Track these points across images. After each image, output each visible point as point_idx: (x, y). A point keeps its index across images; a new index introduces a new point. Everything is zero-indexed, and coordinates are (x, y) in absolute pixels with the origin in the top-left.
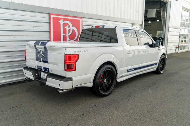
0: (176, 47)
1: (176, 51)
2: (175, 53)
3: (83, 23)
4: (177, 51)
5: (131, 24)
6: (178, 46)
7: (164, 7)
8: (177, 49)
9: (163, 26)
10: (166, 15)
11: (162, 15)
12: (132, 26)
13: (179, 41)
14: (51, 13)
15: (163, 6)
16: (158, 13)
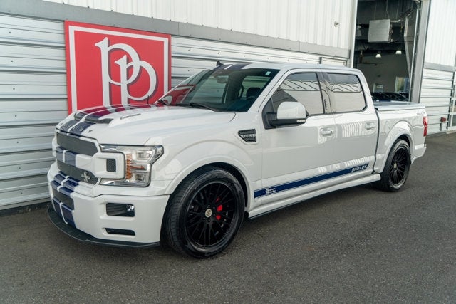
0: (443, 120)
1: (440, 129)
2: (439, 133)
3: (174, 49)
4: (444, 129)
5: (317, 57)
6: (446, 117)
7: (412, 15)
8: (444, 124)
9: (409, 64)
10: (417, 36)
11: (405, 35)
12: (320, 63)
13: (451, 102)
14: (71, 19)
15: (409, 11)
16: (397, 31)
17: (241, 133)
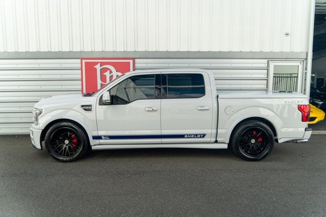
3: (136, 65)
14: (84, 57)
17: (82, 106)
